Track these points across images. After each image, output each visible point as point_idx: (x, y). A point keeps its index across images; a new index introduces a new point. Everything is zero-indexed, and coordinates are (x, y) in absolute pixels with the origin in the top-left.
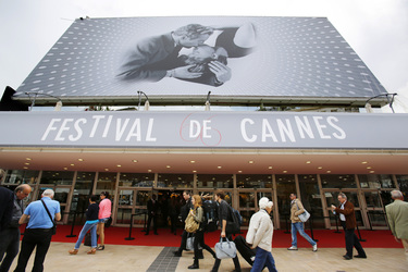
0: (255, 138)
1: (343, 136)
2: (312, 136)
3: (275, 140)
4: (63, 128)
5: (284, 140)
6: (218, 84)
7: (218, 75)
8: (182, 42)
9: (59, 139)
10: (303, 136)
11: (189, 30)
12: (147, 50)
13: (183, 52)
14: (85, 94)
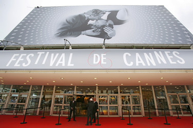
0: (132, 64)
1: (183, 62)
2: (165, 62)
3: (144, 64)
4: (20, 59)
5: (149, 64)
6: (109, 38)
7: (108, 34)
8: (89, 17)
9: (17, 65)
10: (160, 62)
11: (93, 12)
12: (71, 21)
13: (90, 22)
14: (38, 44)
